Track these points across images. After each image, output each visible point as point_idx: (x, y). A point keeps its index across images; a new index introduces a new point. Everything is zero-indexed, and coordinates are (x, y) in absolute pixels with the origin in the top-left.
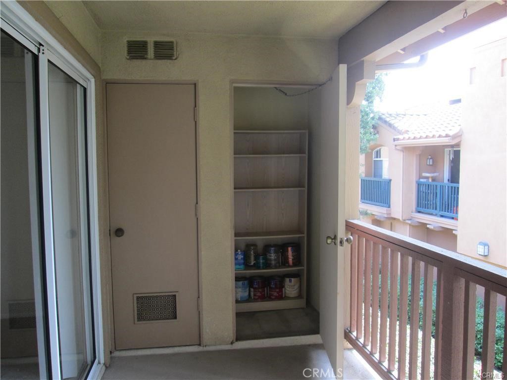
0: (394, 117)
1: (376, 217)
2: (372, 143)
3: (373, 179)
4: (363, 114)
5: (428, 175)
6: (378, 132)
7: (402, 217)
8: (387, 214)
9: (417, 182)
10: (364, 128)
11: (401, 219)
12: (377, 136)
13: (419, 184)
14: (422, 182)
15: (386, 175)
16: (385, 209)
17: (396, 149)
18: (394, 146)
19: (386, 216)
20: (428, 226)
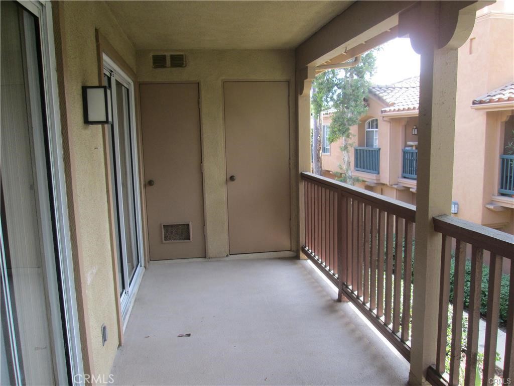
0: (383, 90)
1: (366, 183)
2: (363, 115)
3: (365, 148)
4: (354, 88)
5: (411, 143)
6: (368, 105)
7: (389, 182)
8: (377, 180)
9: (402, 150)
10: (356, 101)
11: (388, 184)
12: (367, 108)
13: (404, 152)
14: (407, 150)
15: (376, 144)
16: (375, 175)
17: (384, 121)
18: (381, 118)
19: (375, 182)
20: (411, 190)
